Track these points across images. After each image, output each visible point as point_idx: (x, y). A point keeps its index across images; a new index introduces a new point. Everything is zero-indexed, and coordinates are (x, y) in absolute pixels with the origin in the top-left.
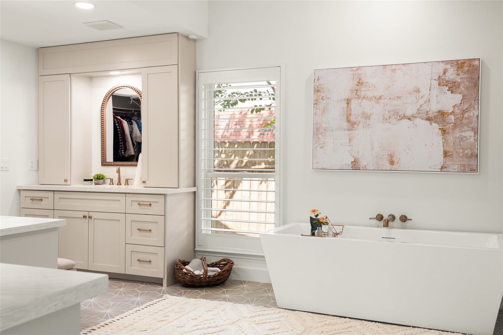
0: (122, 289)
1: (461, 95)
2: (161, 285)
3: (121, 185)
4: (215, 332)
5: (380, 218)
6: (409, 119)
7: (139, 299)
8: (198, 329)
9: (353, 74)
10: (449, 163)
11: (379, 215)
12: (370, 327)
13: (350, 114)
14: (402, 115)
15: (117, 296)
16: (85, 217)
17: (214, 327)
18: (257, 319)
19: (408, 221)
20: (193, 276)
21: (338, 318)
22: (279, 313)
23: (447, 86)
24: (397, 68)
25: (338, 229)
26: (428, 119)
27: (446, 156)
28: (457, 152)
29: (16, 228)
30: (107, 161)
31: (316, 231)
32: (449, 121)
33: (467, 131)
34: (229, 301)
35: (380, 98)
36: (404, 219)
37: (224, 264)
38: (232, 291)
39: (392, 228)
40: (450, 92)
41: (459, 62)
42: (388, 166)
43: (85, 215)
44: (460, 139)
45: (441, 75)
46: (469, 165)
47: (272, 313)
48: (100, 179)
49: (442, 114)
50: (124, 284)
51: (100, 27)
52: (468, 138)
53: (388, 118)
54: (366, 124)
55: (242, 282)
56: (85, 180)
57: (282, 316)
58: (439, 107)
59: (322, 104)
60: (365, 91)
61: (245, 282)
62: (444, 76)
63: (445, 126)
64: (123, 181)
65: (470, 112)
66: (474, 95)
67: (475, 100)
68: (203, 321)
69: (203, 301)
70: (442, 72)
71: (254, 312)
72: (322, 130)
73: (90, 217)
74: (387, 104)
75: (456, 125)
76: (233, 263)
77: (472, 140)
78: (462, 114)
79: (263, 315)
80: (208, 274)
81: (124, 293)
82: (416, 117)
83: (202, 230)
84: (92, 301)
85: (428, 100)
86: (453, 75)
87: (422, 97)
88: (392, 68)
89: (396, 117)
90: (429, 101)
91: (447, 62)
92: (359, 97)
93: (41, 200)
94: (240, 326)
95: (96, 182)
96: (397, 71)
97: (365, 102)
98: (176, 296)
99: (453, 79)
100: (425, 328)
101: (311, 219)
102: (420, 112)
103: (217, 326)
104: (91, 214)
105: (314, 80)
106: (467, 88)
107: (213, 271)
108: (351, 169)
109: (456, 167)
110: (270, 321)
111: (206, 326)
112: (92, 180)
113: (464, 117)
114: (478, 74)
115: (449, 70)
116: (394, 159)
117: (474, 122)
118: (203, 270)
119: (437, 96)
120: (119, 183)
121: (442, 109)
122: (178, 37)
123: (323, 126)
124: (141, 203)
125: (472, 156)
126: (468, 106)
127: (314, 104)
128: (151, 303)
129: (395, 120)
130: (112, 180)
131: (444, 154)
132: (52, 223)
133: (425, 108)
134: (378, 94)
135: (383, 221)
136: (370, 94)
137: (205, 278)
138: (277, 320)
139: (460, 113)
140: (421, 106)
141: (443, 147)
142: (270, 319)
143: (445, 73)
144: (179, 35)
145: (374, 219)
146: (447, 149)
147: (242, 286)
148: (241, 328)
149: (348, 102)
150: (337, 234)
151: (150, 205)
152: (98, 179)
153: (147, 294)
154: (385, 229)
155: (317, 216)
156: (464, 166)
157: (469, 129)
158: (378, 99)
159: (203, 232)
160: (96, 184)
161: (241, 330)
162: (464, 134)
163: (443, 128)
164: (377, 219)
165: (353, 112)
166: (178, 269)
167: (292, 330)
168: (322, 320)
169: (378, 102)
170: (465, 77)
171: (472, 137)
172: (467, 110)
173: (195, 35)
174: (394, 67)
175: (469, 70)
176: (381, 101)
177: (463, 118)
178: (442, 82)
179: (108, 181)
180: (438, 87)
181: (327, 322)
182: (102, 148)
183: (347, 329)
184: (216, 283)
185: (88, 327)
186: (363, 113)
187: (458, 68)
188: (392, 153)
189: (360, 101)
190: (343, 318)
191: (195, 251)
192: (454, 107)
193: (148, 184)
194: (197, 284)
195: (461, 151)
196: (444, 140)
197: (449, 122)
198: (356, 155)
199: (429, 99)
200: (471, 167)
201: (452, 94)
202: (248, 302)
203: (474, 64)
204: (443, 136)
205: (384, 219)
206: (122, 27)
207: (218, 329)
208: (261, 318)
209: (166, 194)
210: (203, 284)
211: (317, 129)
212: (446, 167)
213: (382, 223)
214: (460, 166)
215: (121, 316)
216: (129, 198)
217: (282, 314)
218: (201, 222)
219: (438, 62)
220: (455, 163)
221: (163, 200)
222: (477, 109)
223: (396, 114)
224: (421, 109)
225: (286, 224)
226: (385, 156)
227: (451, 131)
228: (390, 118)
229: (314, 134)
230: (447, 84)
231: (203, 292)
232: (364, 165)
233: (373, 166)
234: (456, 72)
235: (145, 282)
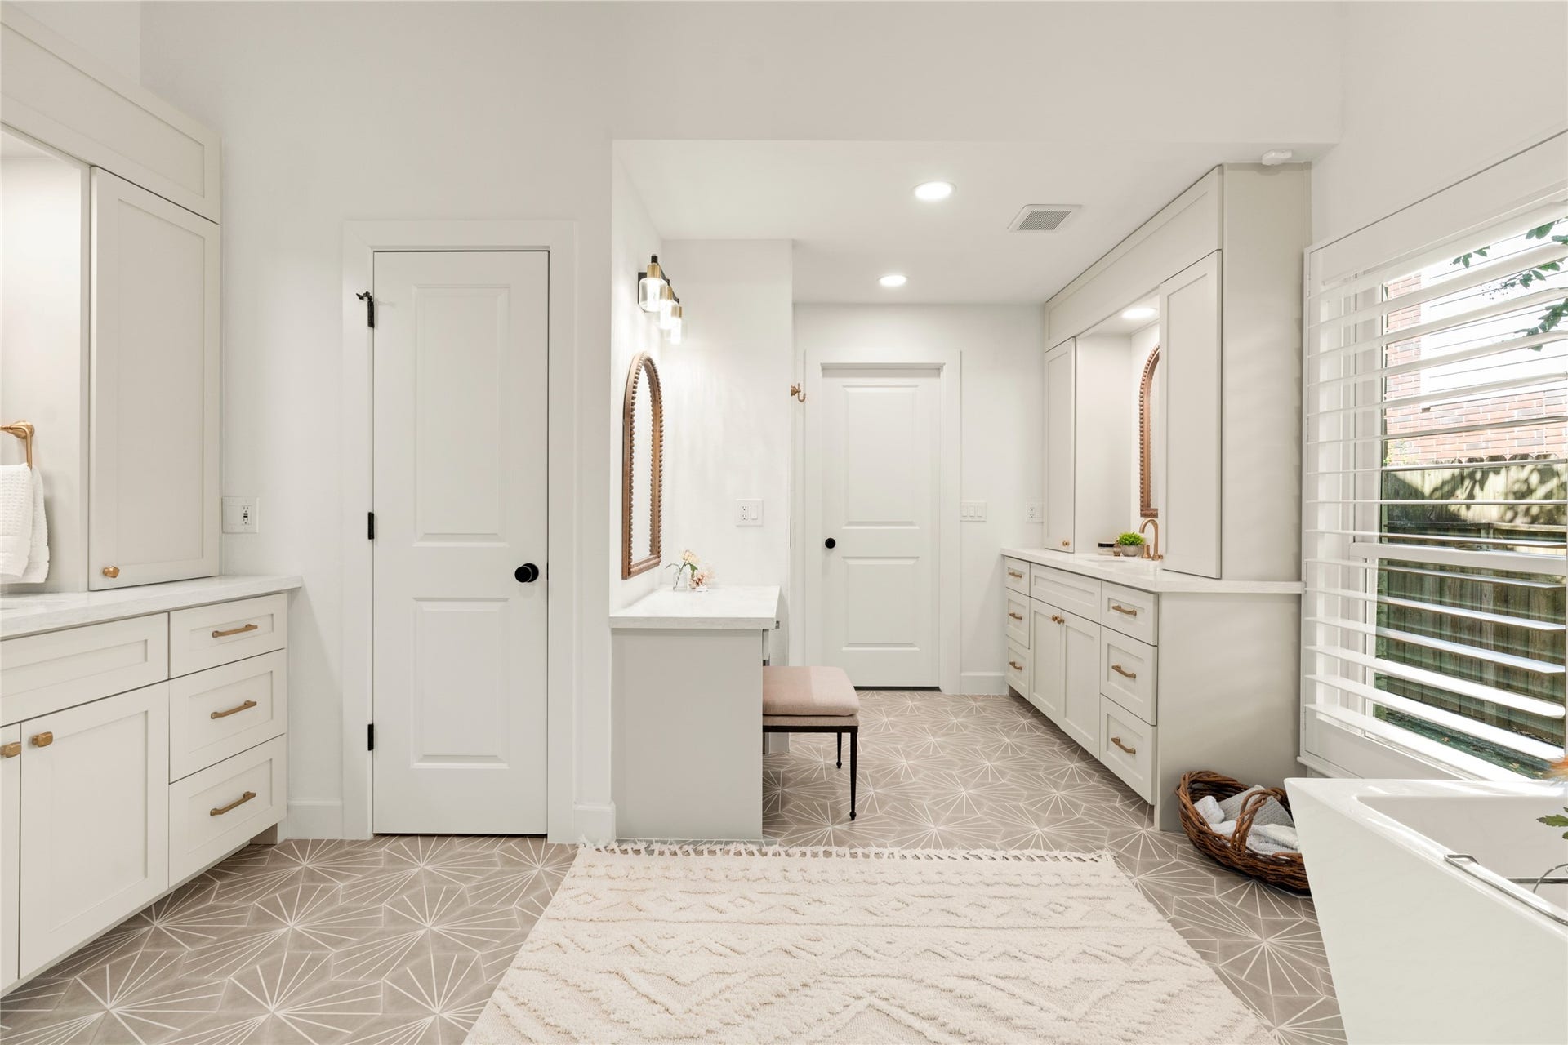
0: (1060, 794)
2: (1152, 818)
7: (1041, 831)
16: (1055, 619)
30: (1152, 506)
43: (1058, 615)
48: (1128, 544)
56: (1101, 545)
73: (1062, 622)
80: (1250, 845)
81: (1048, 804)
83: (1314, 710)
93: (1021, 576)
95: (1119, 549)
104: (1064, 615)
112: (1112, 545)
120: (1156, 557)
122: (1221, 176)
124: (1122, 606)
130: (1148, 548)
137: (1238, 853)
144: (1226, 169)
151: (1135, 613)
152: (1124, 543)
160: (1113, 556)
173: (1276, 151)
182: (1140, 479)
209: (1160, 593)
216: (1106, 592)
218: (1314, 687)
221: (1151, 606)
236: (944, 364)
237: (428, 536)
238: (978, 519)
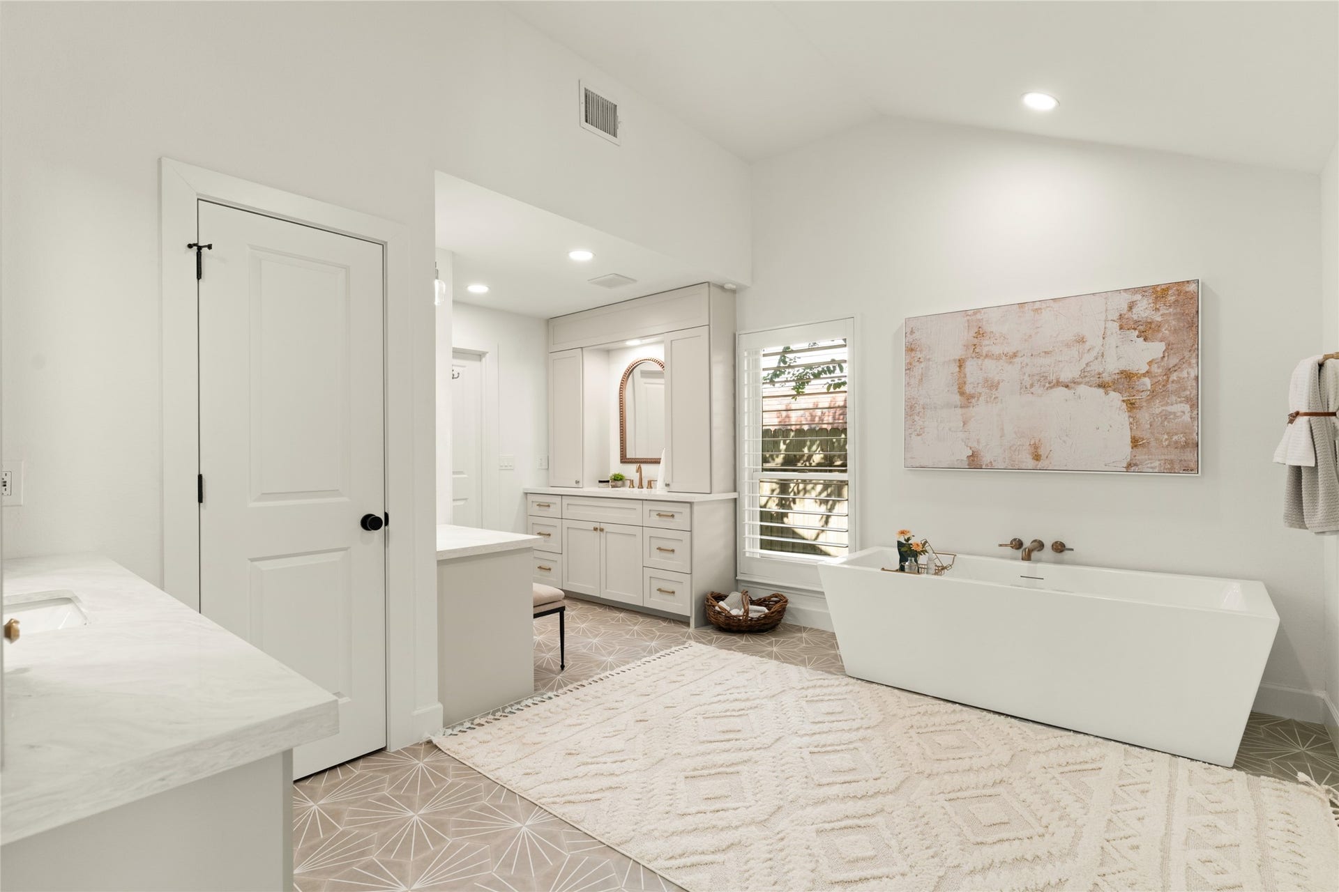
0: (636, 628)
1: (1163, 344)
2: (688, 624)
3: (642, 488)
4: (743, 709)
5: (1018, 544)
6: (1067, 386)
7: (653, 644)
8: (720, 701)
9: (968, 320)
10: (1143, 457)
11: (1015, 540)
12: (996, 726)
13: (965, 383)
14: (1055, 381)
15: (628, 637)
16: (595, 529)
17: (744, 701)
18: (810, 692)
19: (1066, 552)
20: (729, 617)
21: (942, 702)
22: (847, 685)
23: (1135, 329)
24: (1044, 305)
25: (946, 560)
26: (1102, 386)
27: (1136, 446)
28: (1157, 439)
29: (473, 548)
30: (628, 457)
31: (907, 563)
32: (1141, 388)
33: (1177, 403)
34: (777, 658)
35: (1015, 355)
36: (1060, 547)
37: (775, 601)
38: (784, 642)
39: (1039, 561)
40: (1142, 339)
41: (1159, 289)
42: (1031, 463)
43: (596, 527)
44: (1164, 417)
45: (1125, 312)
46: (1181, 461)
47: (836, 685)
48: (618, 480)
49: (1128, 376)
50: (641, 619)
51: (610, 283)
52: (1179, 414)
53: (1028, 387)
54: (991, 397)
55: (800, 629)
56: (600, 482)
57: (851, 691)
58: (1123, 365)
59: (918, 370)
60: (988, 345)
61: (805, 628)
62: (1130, 313)
63: (1134, 396)
64: (645, 483)
65: (1182, 371)
66: (1189, 343)
67: (1190, 351)
68: (731, 689)
69: (738, 656)
70: (1125, 307)
71: (808, 681)
72: (918, 409)
73: (602, 530)
74: (1027, 365)
75: (1153, 394)
76: (786, 601)
77: (1187, 418)
78: (1165, 375)
79: (821, 686)
80: (750, 615)
81: (638, 634)
82: (1079, 383)
83: (745, 552)
84: (594, 641)
85: (1100, 355)
86: (1146, 310)
87: (1089, 350)
88: (1035, 307)
89: (1042, 384)
90: (1103, 356)
91: (1135, 291)
92: (978, 356)
93: (549, 506)
94: (783, 703)
95: (613, 484)
96: (1043, 311)
97: (988, 362)
98: (704, 643)
99: (1147, 317)
100: (1097, 737)
101: (900, 544)
102: (1086, 374)
103: (748, 699)
104: (602, 526)
105: (906, 333)
106: (1175, 331)
107: (757, 612)
108: (967, 467)
109: (1157, 463)
110: (830, 698)
111: (732, 697)
112: (608, 482)
113: (1171, 379)
114: (1195, 305)
115: (1138, 302)
116: (1041, 451)
117: (1190, 388)
118: (743, 610)
119: (1117, 347)
120: (641, 486)
121: (1127, 368)
122: (708, 289)
123: (921, 402)
124: (662, 513)
125: (1186, 445)
126: (1178, 361)
127: (906, 370)
128: (668, 651)
129: (1042, 389)
130: (632, 482)
131: (1132, 442)
132: (523, 541)
133: (1096, 367)
134: (1010, 350)
135: (1021, 550)
136: (997, 350)
137: (746, 620)
138: (842, 697)
139: (1162, 372)
140: (1087, 364)
141: (1131, 431)
142: (830, 695)
143: (1130, 308)
144: (711, 286)
145: (1006, 545)
146: (1138, 434)
147: (799, 635)
148: (783, 705)
149: (961, 363)
150: (944, 568)
151: (673, 516)
152: (615, 480)
153: (667, 636)
154: (1026, 564)
155: (909, 539)
156: (1172, 462)
157: (1179, 400)
158: (1011, 358)
159: (747, 555)
160: (613, 487)
161: (782, 710)
162: (1169, 408)
163: (1129, 400)
164: (1012, 547)
165: (969, 379)
166: (710, 606)
167: (862, 719)
168: (914, 705)
169: (1011, 362)
170: (1170, 313)
171: (1186, 413)
172: (1176, 368)
173: (732, 283)
174: (1037, 305)
175: (1177, 301)
176: (1017, 360)
177: (1168, 381)
178: (1125, 323)
179: (628, 483)
180: (1119, 332)
181: (922, 710)
182: (621, 440)
183: (954, 724)
184: (762, 628)
185: (577, 680)
186: (986, 380)
187: (1156, 298)
188: (1037, 441)
189: (980, 362)
190: (950, 704)
191: (737, 581)
192: (1150, 363)
193: (673, 488)
194: (735, 629)
195: (1166, 437)
196: (1131, 420)
197: (1142, 390)
198: (975, 445)
199: (1103, 353)
200: (1185, 464)
201: (1145, 343)
202: (803, 663)
203: (1187, 290)
204: (1130, 414)
205: (1024, 547)
206: (634, 281)
207: (748, 704)
208: (818, 691)
209: (693, 502)
210: (743, 629)
211: (911, 408)
212: (1136, 465)
213: (1019, 553)
214: (1163, 462)
215: (623, 668)
216: (647, 506)
217: (850, 688)
218: (745, 541)
219: (1118, 292)
220: (1153, 456)
221: (688, 510)
222: (1195, 365)
223: (1042, 379)
224: (1088, 369)
225: (866, 548)
226: (1024, 448)
227: (1144, 404)
228: (1032, 386)
229: (906, 414)
230: (1136, 326)
231: (742, 641)
232: (989, 461)
233: (1005, 462)
234: (1152, 305)
235: (667, 619)
236: (487, 353)
237: (266, 496)
238: (509, 468)
